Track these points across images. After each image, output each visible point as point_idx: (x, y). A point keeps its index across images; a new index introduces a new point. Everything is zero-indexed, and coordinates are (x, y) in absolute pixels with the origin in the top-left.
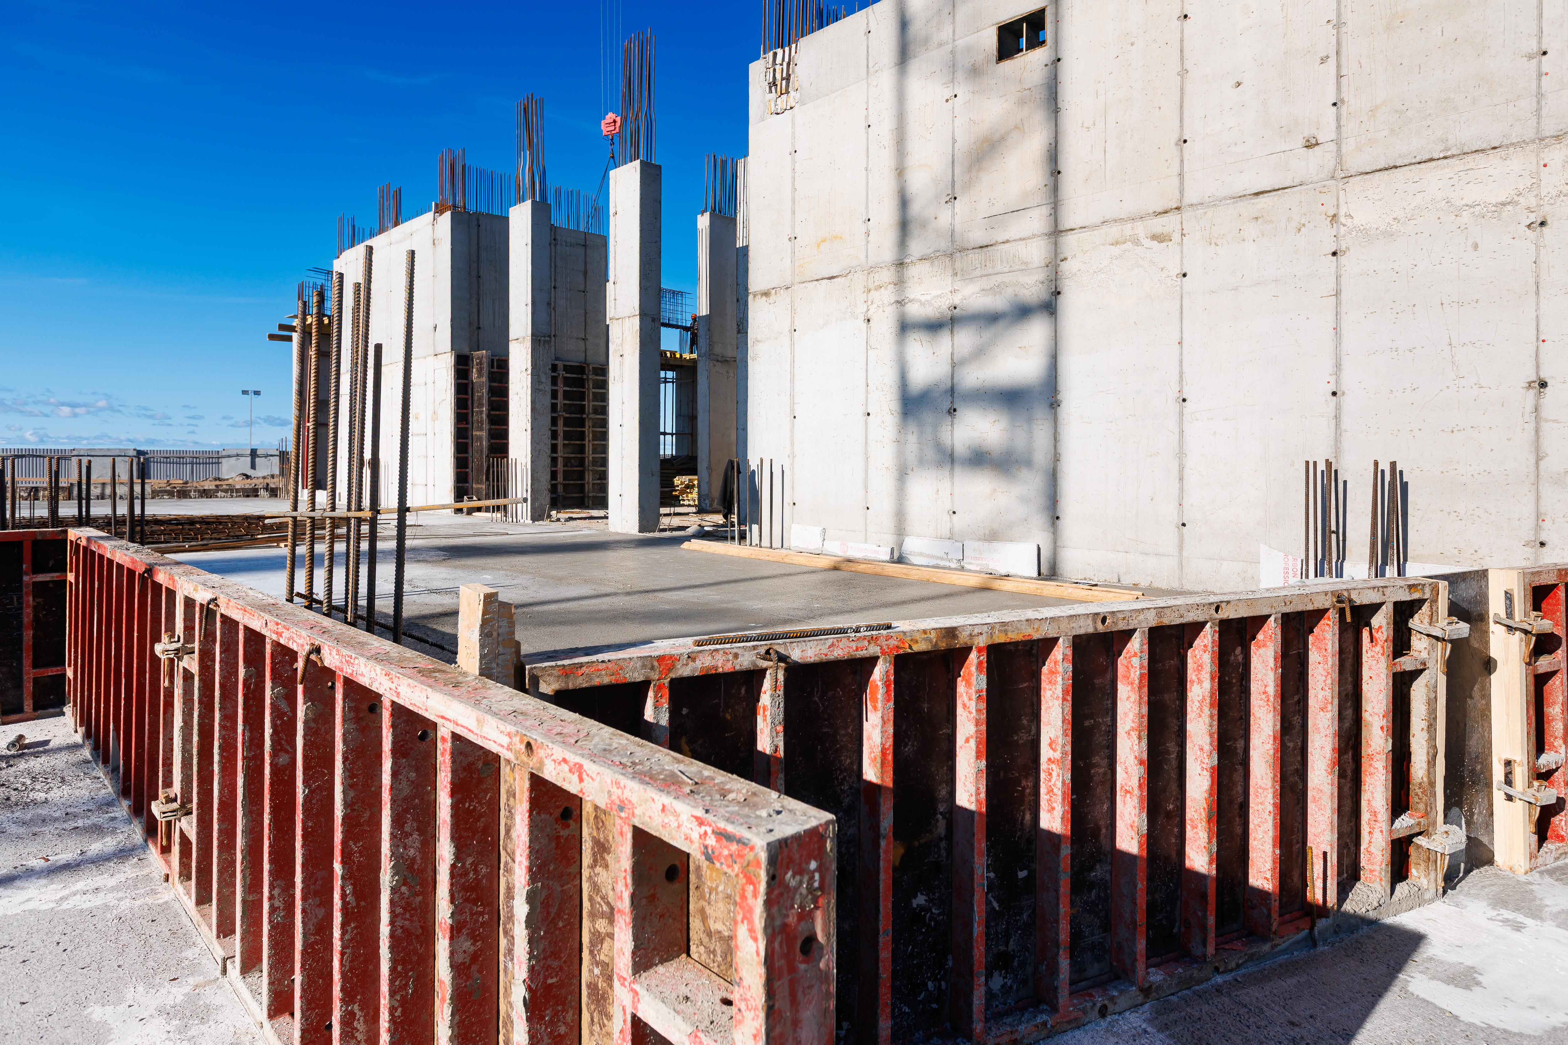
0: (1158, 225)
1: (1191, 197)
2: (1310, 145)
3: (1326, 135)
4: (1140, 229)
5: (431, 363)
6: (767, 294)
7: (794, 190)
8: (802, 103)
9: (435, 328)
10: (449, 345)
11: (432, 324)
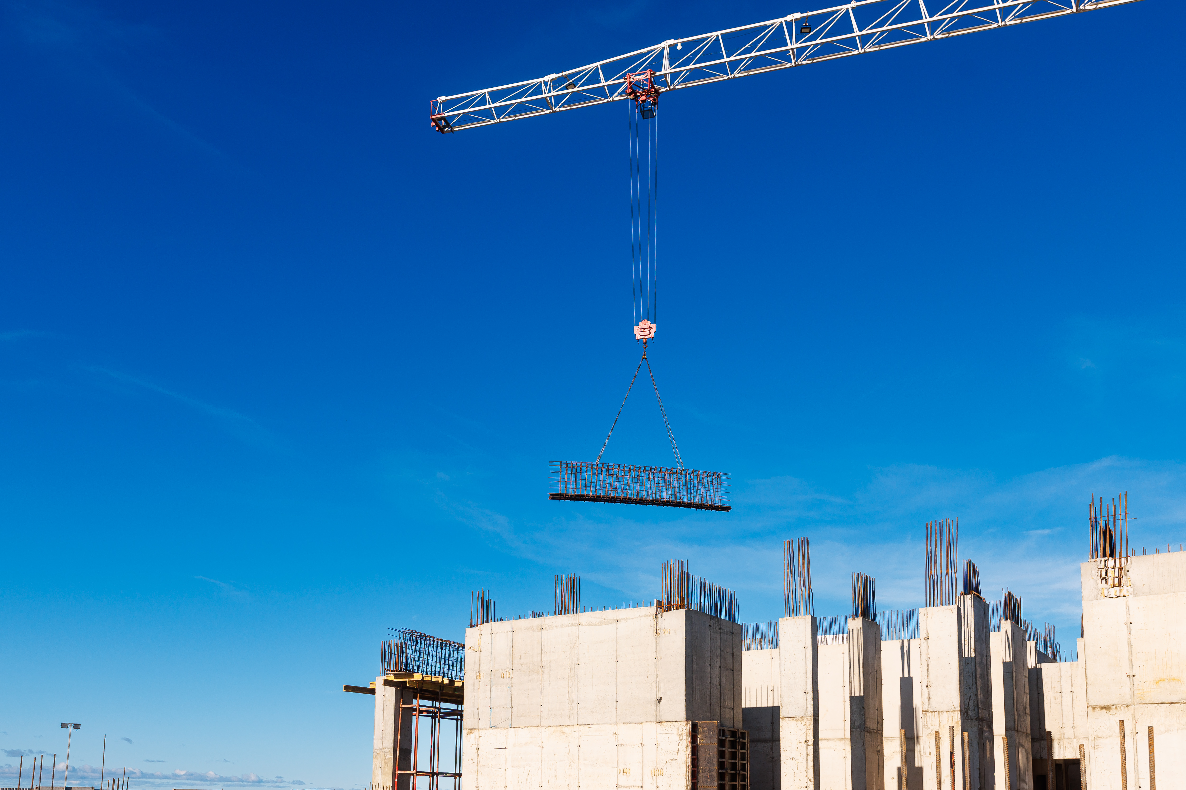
5: (652, 728)
6: (1107, 708)
7: (1131, 646)
8: (1136, 595)
9: (660, 700)
10: (683, 715)
11: (654, 697)
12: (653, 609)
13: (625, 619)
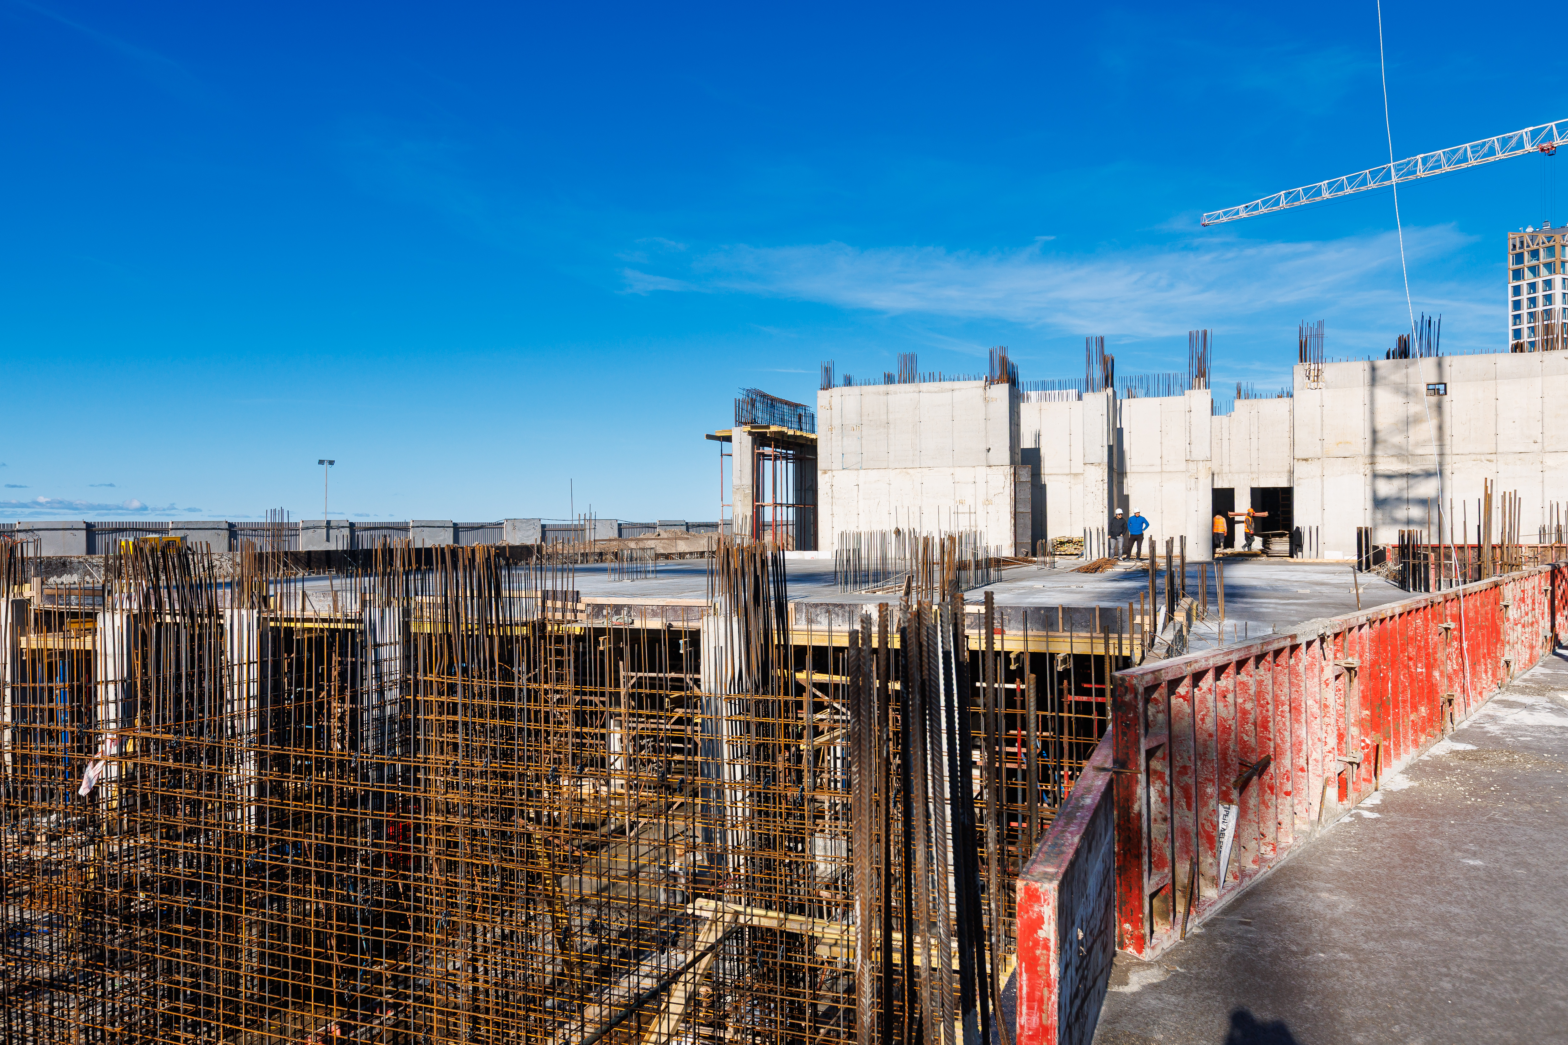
0: (1489, 457)
1: (1499, 450)
2: (1535, 442)
3: (1540, 440)
4: (1483, 457)
5: (982, 471)
6: (1306, 460)
7: (1322, 421)
8: (1327, 388)
9: (989, 450)
10: (1008, 461)
11: (984, 447)
12: (982, 383)
13: (960, 389)
